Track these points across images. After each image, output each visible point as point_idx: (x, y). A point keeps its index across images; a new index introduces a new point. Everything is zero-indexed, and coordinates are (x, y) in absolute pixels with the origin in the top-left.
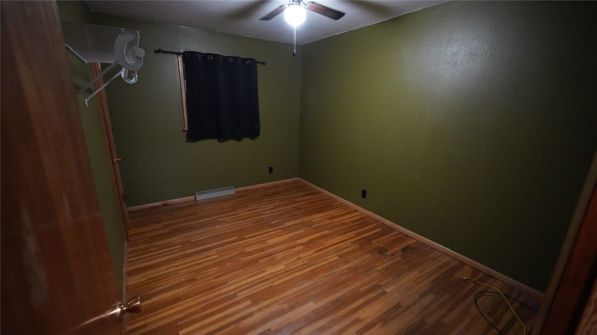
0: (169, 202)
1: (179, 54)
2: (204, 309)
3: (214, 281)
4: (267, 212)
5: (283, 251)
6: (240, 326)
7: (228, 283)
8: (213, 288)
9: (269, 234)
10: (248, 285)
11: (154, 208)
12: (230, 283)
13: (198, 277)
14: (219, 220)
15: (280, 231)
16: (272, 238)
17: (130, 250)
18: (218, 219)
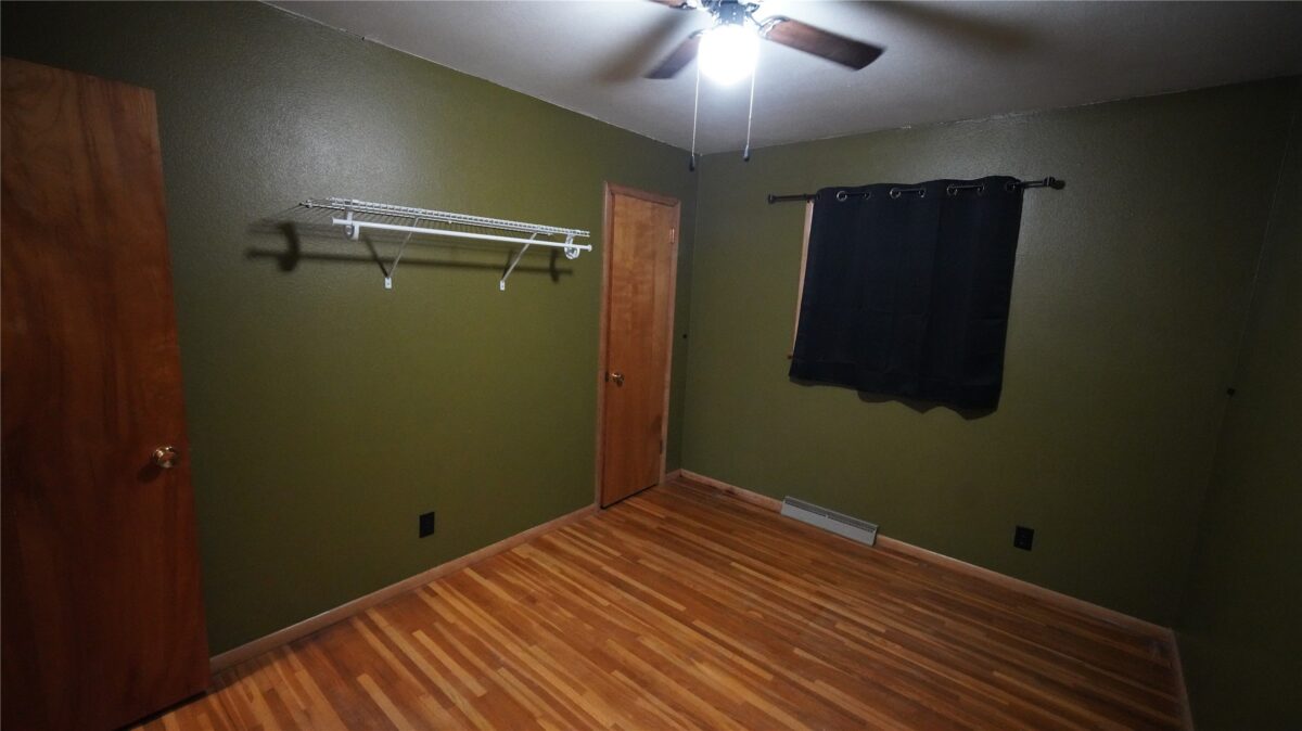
0: (737, 489)
1: (807, 198)
2: (465, 638)
3: (535, 625)
4: (840, 626)
5: (675, 707)
6: (421, 698)
7: (531, 645)
8: (516, 631)
9: (737, 659)
10: (528, 676)
11: (712, 488)
12: (534, 649)
13: (541, 605)
14: (733, 564)
15: (769, 677)
16: (722, 669)
17: (590, 518)
18: (734, 560)
